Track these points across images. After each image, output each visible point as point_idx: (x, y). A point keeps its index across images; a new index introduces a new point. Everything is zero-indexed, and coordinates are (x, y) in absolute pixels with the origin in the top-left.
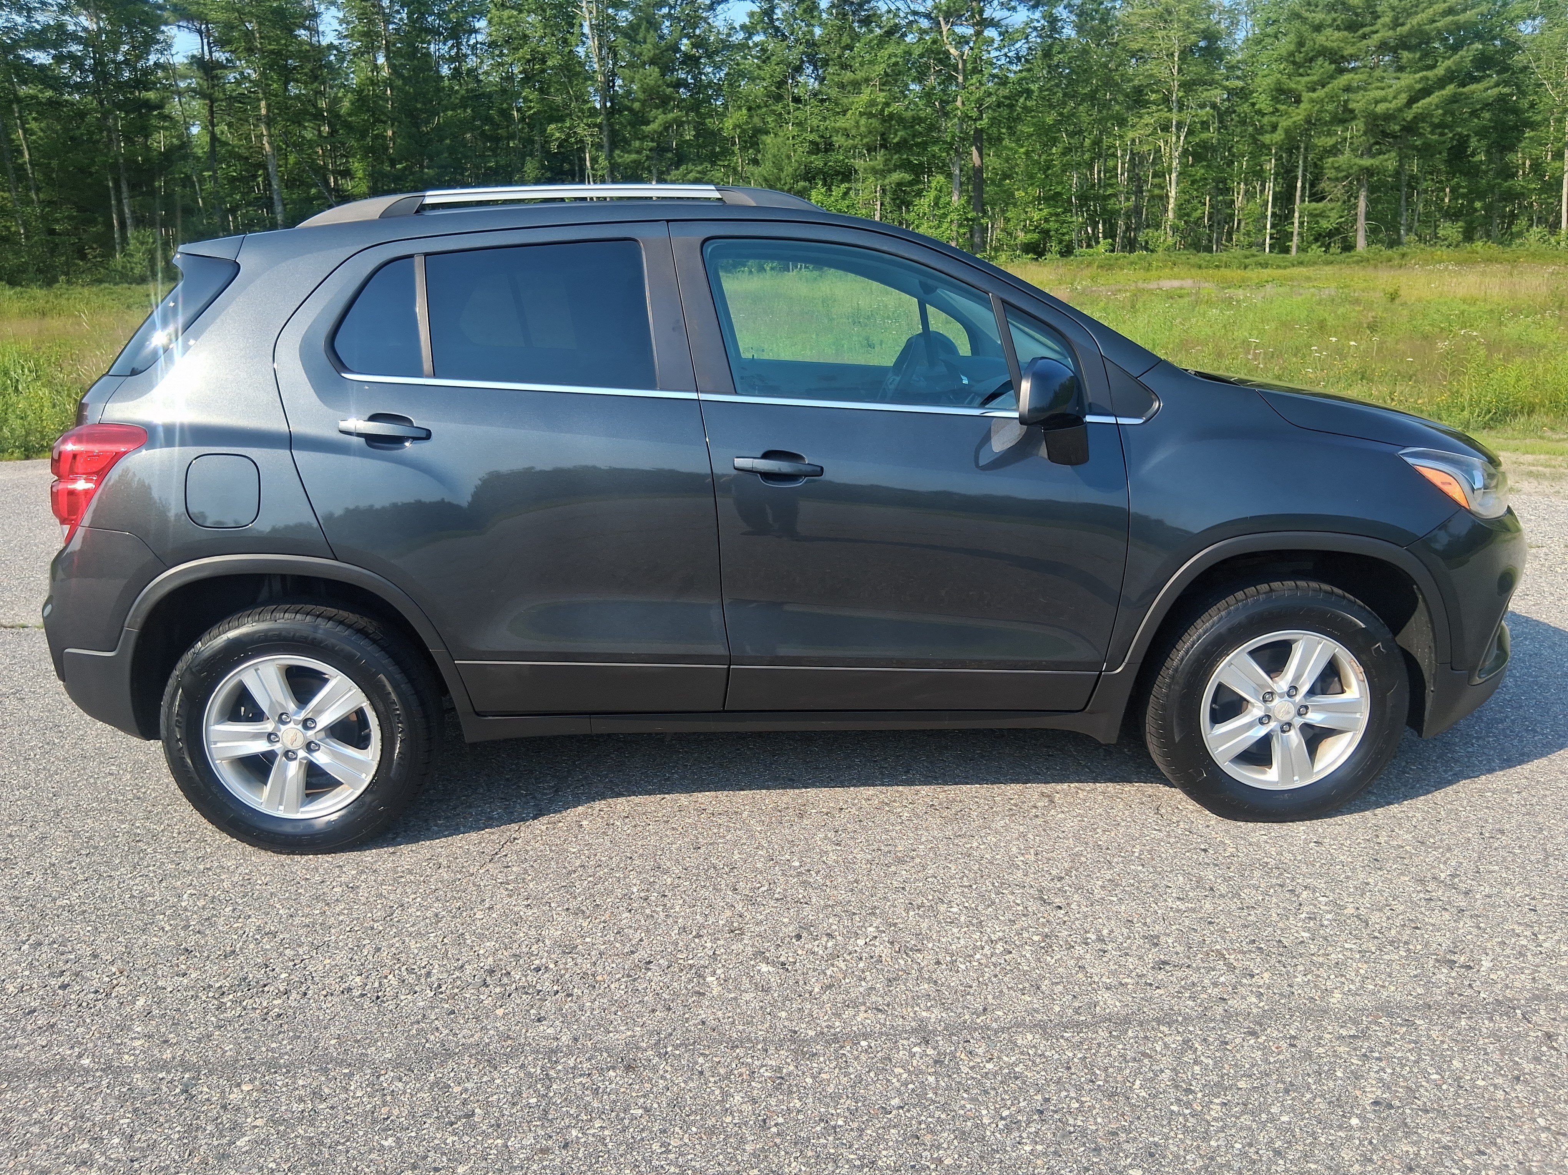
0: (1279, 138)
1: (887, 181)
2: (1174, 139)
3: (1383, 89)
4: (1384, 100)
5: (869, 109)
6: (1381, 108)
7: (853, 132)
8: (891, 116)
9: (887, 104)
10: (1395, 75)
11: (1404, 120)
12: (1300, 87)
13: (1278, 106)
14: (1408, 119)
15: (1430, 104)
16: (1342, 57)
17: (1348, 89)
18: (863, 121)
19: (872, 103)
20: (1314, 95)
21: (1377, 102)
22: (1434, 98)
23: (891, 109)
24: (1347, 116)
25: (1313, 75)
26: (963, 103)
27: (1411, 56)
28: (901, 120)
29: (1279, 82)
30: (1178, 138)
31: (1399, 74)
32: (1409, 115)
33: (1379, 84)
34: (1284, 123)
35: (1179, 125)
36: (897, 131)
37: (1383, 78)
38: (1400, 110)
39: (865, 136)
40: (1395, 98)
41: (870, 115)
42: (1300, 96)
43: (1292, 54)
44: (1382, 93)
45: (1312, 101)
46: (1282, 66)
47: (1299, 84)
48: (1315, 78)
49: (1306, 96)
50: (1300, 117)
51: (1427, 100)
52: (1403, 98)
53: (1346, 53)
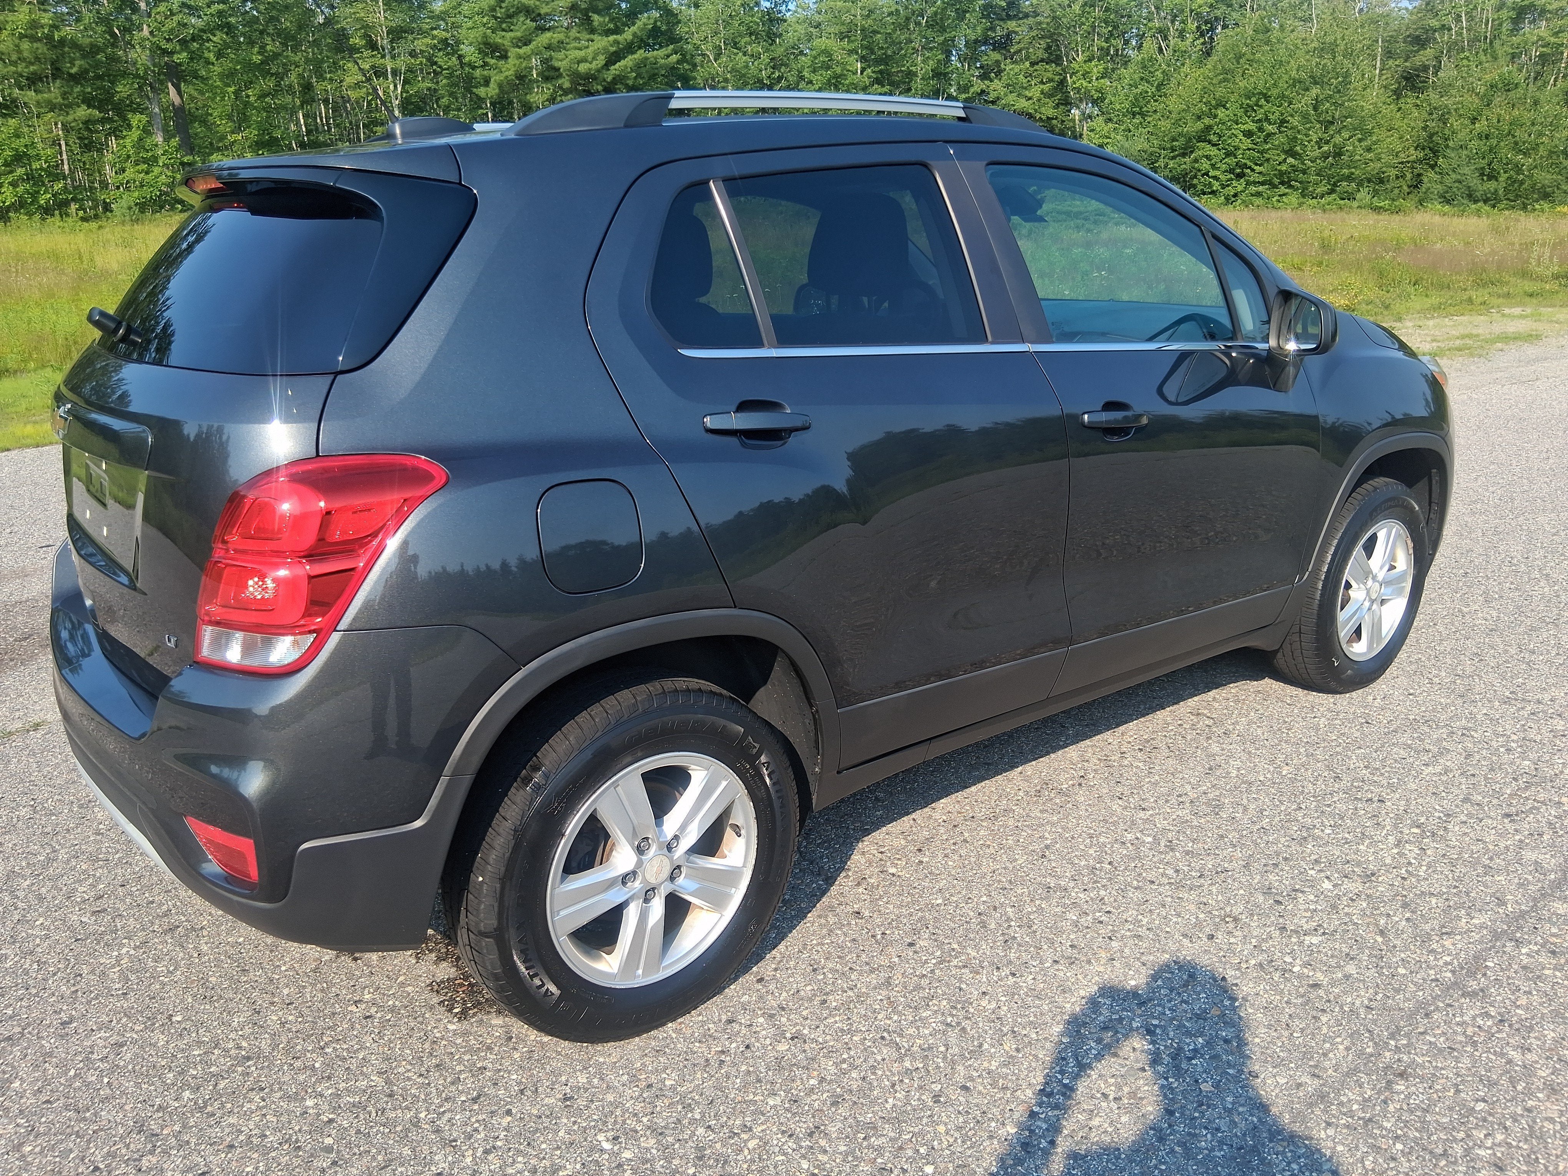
0: (494, 92)
1: (70, 118)
2: (392, 87)
3: (580, 49)
4: (583, 60)
5: (29, 32)
6: (583, 68)
7: (14, 57)
8: (62, 42)
9: (55, 27)
10: (588, 36)
11: (604, 80)
12: (506, 43)
13: (488, 60)
14: (609, 80)
15: (626, 67)
16: (539, 15)
17: (548, 47)
18: (25, 45)
19: (34, 25)
20: (521, 51)
21: (579, 63)
22: (628, 62)
23: (63, 34)
24: (552, 74)
25: (518, 30)
26: (151, 33)
27: (601, 19)
28: (74, 45)
29: (485, 36)
30: (395, 86)
31: (592, 36)
32: (609, 76)
33: (577, 45)
34: (496, 78)
35: (395, 73)
36: (74, 59)
37: (579, 39)
38: (598, 71)
39: (32, 64)
40: (594, 58)
41: (33, 39)
42: (506, 51)
43: (494, 10)
44: (582, 53)
45: (519, 57)
46: (485, 20)
47: (503, 39)
48: (519, 34)
49: (513, 52)
50: (511, 72)
51: (622, 63)
52: (601, 60)
53: (542, 12)
